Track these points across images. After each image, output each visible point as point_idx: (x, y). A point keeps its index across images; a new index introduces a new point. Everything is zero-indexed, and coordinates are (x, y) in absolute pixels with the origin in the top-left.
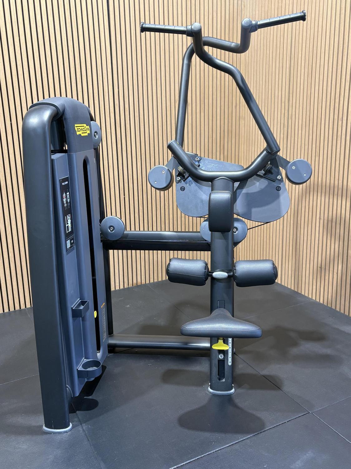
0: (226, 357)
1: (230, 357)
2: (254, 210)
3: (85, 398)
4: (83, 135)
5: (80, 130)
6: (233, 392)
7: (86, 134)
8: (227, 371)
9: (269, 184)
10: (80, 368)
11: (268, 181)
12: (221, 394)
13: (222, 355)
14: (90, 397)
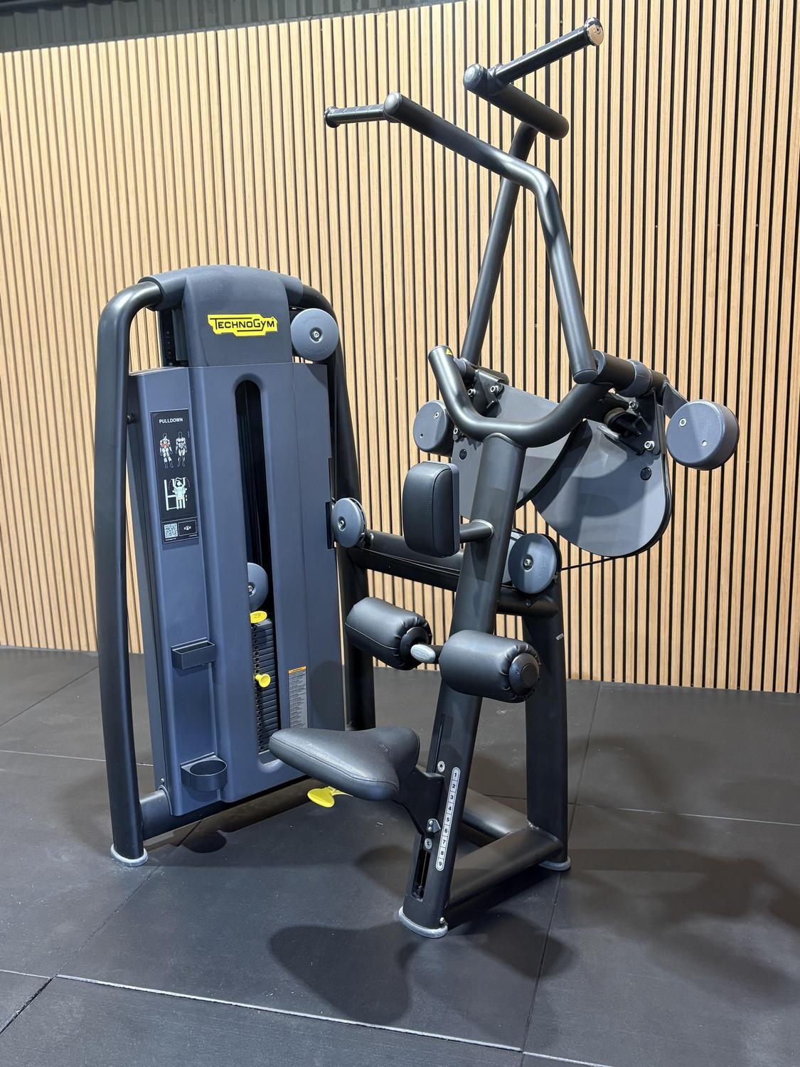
0: (434, 848)
1: (442, 853)
2: (587, 522)
3: (217, 833)
4: (238, 334)
5: (228, 325)
6: (433, 935)
7: (263, 333)
8: (431, 882)
9: (628, 460)
10: (187, 767)
11: (628, 453)
12: (413, 927)
13: (430, 840)
14: (224, 834)
